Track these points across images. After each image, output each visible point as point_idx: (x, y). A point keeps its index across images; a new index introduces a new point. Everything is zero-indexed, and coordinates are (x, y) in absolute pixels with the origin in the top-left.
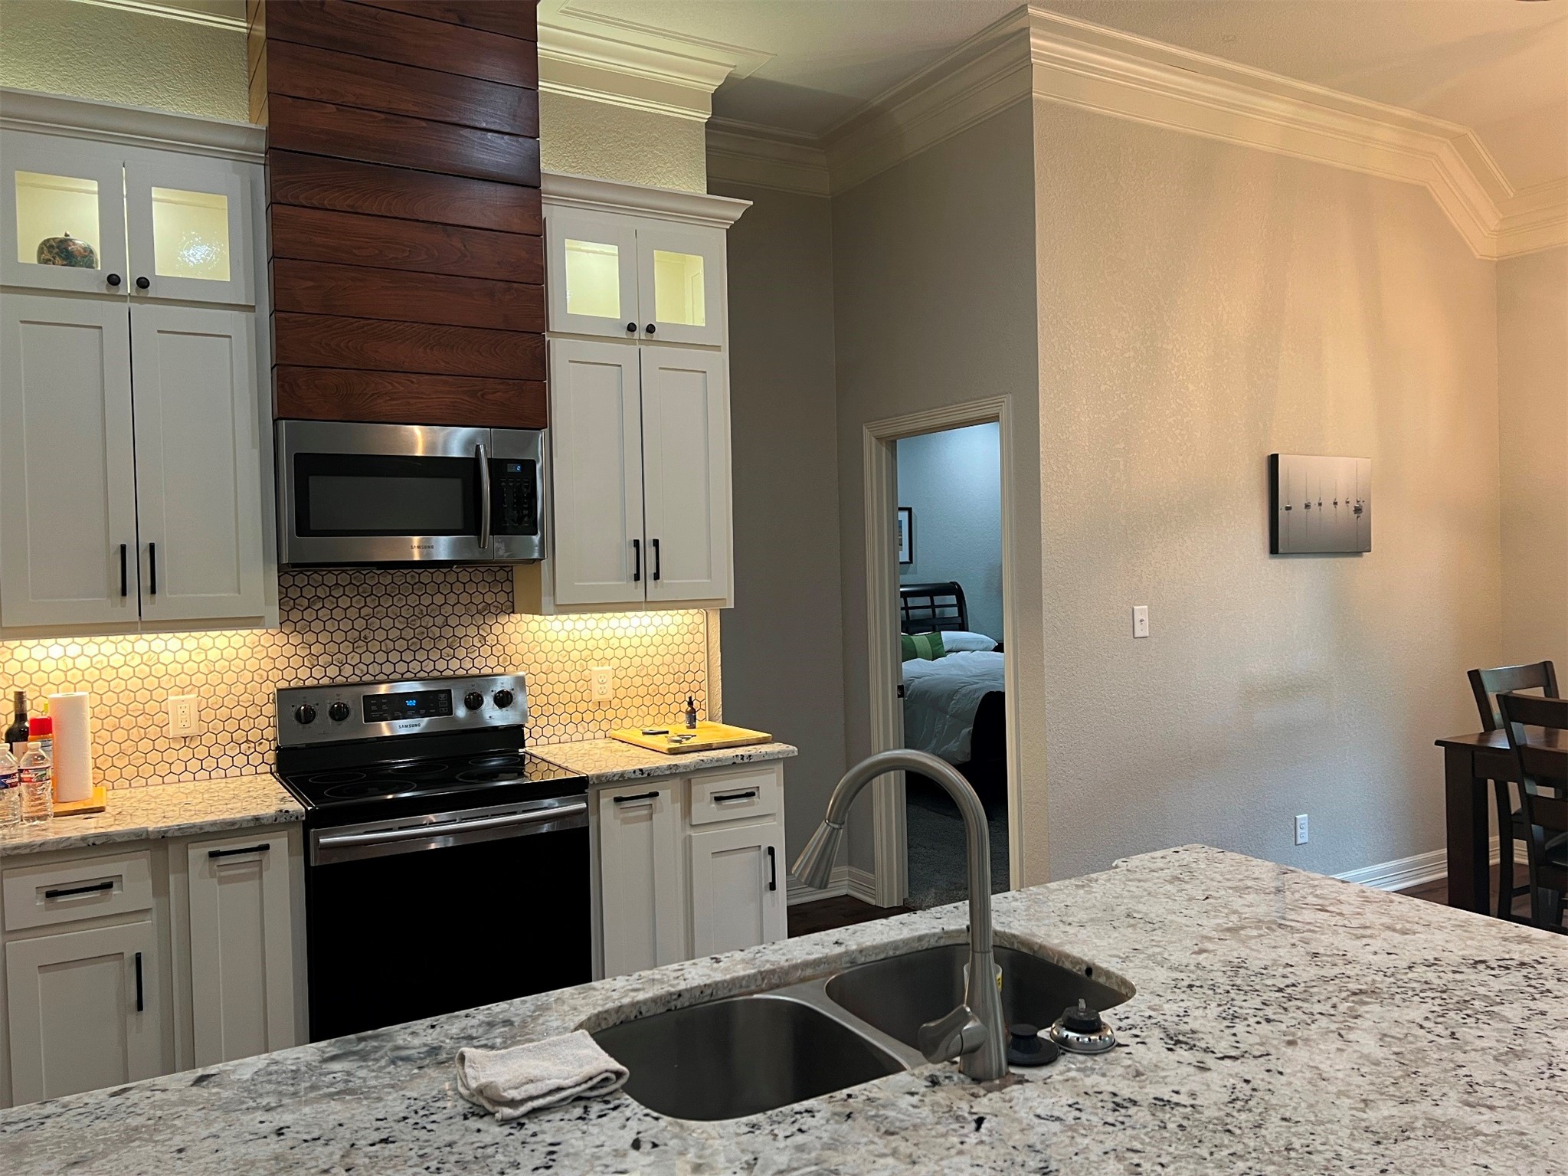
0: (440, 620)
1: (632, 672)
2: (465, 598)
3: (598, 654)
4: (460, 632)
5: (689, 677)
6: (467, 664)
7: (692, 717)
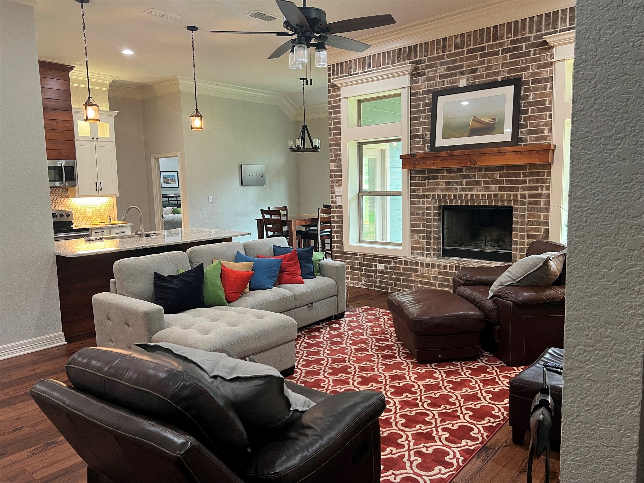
1: (96, 210)
2: (57, 195)
3: (88, 207)
4: (57, 201)
5: (109, 212)
6: (59, 208)
7: (110, 219)
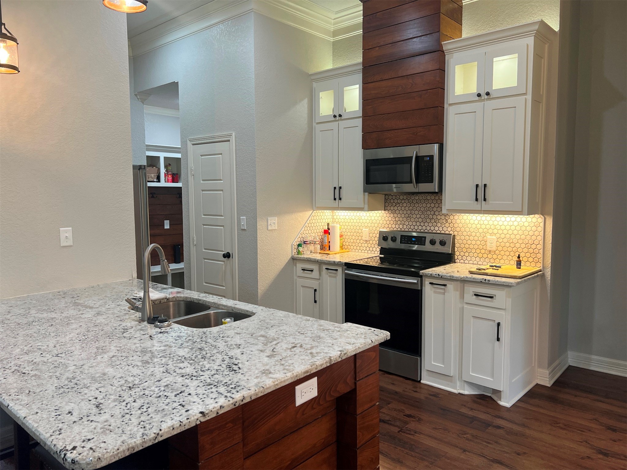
0: (432, 213)
1: (505, 240)
3: (490, 231)
4: (439, 217)
5: (534, 246)
6: (441, 229)
7: (519, 264)
